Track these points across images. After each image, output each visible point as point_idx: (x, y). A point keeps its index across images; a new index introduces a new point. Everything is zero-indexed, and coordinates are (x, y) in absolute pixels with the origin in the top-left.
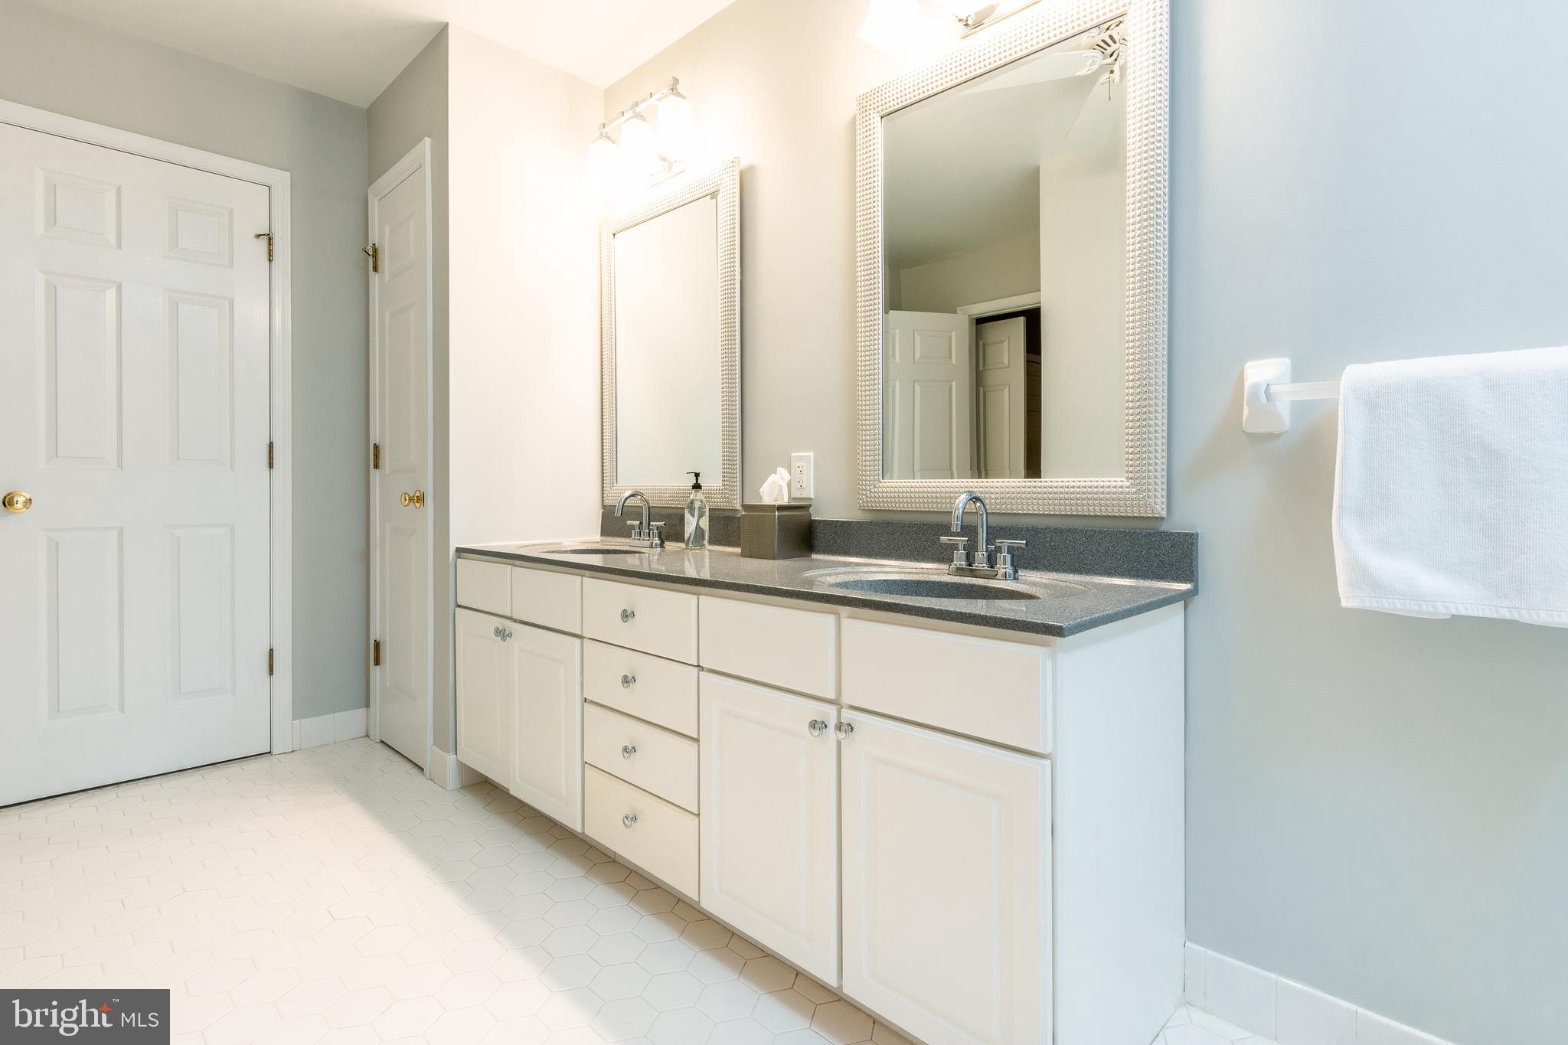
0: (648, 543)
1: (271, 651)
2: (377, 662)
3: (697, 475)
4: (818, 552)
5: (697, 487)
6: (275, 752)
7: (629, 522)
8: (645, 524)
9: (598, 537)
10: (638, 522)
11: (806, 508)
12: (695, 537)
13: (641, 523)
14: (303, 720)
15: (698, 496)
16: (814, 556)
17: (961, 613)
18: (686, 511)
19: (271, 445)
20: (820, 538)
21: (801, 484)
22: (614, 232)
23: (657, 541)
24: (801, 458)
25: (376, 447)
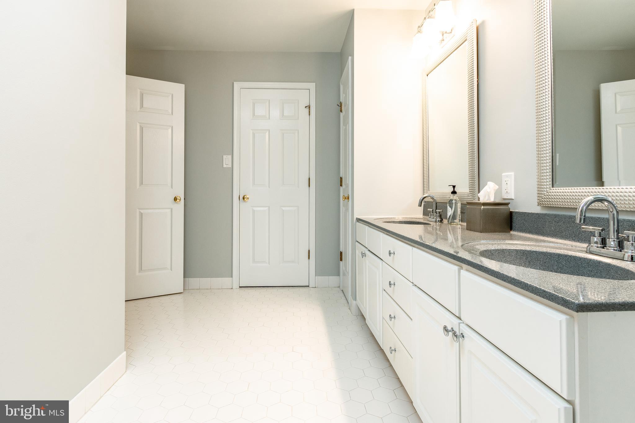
0: (434, 220)
1: (309, 250)
2: (341, 260)
3: (454, 187)
4: (515, 230)
5: (454, 192)
6: (310, 286)
7: (429, 209)
8: (434, 211)
9: (421, 216)
10: (432, 210)
11: (507, 204)
12: (452, 217)
13: (433, 210)
14: (319, 277)
15: (455, 197)
16: (512, 232)
17: (514, 279)
18: (448, 204)
19: (309, 179)
20: (516, 222)
21: (507, 191)
22: (427, 74)
23: (439, 219)
24: (507, 176)
25: (341, 178)
